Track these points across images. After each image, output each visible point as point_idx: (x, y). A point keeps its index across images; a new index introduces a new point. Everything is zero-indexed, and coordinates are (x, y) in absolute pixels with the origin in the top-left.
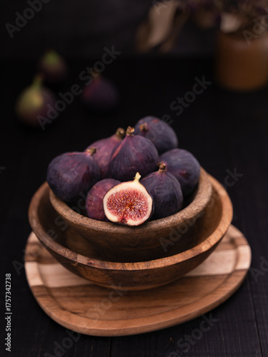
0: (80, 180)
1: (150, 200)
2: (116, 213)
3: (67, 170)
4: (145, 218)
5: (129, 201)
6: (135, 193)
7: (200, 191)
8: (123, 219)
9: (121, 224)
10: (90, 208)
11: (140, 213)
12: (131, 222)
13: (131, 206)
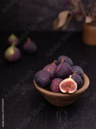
0: (49, 80)
1: (76, 84)
2: (65, 90)
3: (44, 77)
4: (75, 90)
5: (68, 85)
6: (70, 82)
7: (85, 79)
8: (68, 92)
9: (67, 93)
10: (53, 89)
11: (73, 89)
12: (70, 92)
13: (69, 87)
